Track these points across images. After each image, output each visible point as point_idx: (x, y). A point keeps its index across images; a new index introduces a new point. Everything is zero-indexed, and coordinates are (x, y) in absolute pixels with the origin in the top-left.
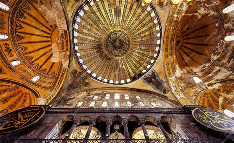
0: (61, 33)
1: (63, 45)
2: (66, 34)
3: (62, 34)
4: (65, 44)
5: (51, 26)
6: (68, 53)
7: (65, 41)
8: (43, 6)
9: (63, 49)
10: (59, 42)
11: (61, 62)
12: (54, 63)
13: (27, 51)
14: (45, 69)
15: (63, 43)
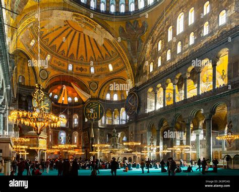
0: (74, 20)
1: (88, 24)
2: (77, 16)
3: (76, 19)
4: (88, 22)
5: (65, 25)
6: (99, 26)
7: (85, 21)
8: (46, 27)
9: (93, 27)
10: (83, 26)
11: (105, 39)
12: (103, 45)
13: (85, 57)
14: (106, 55)
15: (86, 23)
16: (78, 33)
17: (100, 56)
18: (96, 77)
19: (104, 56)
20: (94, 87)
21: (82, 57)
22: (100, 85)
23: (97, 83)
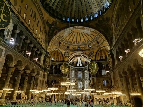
3: (75, 29)
5: (72, 32)
6: (85, 27)
9: (83, 29)
10: (79, 30)
11: (90, 31)
12: (91, 34)
13: (85, 42)
14: (94, 37)
15: (80, 28)
16: (78, 33)
17: (91, 39)
18: (92, 49)
19: (93, 38)
20: (92, 54)
21: (83, 42)
22: (95, 53)
23: (93, 52)
